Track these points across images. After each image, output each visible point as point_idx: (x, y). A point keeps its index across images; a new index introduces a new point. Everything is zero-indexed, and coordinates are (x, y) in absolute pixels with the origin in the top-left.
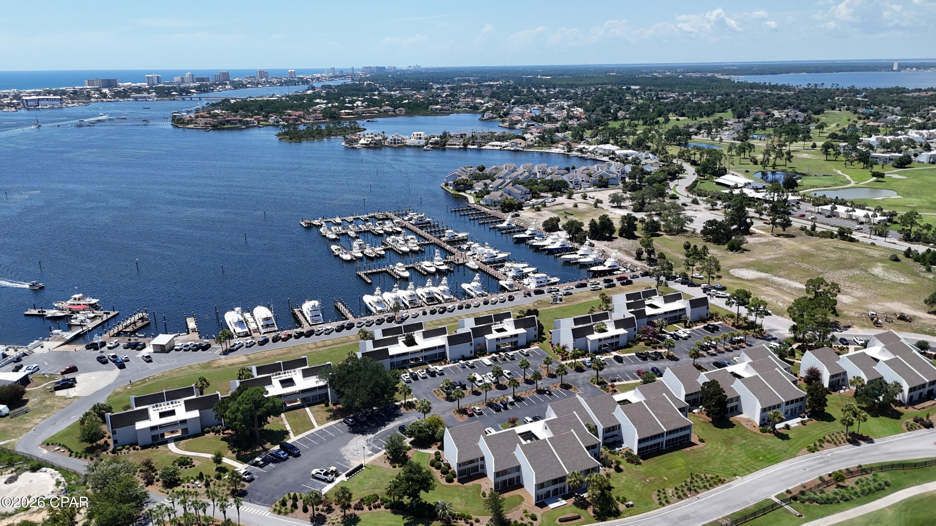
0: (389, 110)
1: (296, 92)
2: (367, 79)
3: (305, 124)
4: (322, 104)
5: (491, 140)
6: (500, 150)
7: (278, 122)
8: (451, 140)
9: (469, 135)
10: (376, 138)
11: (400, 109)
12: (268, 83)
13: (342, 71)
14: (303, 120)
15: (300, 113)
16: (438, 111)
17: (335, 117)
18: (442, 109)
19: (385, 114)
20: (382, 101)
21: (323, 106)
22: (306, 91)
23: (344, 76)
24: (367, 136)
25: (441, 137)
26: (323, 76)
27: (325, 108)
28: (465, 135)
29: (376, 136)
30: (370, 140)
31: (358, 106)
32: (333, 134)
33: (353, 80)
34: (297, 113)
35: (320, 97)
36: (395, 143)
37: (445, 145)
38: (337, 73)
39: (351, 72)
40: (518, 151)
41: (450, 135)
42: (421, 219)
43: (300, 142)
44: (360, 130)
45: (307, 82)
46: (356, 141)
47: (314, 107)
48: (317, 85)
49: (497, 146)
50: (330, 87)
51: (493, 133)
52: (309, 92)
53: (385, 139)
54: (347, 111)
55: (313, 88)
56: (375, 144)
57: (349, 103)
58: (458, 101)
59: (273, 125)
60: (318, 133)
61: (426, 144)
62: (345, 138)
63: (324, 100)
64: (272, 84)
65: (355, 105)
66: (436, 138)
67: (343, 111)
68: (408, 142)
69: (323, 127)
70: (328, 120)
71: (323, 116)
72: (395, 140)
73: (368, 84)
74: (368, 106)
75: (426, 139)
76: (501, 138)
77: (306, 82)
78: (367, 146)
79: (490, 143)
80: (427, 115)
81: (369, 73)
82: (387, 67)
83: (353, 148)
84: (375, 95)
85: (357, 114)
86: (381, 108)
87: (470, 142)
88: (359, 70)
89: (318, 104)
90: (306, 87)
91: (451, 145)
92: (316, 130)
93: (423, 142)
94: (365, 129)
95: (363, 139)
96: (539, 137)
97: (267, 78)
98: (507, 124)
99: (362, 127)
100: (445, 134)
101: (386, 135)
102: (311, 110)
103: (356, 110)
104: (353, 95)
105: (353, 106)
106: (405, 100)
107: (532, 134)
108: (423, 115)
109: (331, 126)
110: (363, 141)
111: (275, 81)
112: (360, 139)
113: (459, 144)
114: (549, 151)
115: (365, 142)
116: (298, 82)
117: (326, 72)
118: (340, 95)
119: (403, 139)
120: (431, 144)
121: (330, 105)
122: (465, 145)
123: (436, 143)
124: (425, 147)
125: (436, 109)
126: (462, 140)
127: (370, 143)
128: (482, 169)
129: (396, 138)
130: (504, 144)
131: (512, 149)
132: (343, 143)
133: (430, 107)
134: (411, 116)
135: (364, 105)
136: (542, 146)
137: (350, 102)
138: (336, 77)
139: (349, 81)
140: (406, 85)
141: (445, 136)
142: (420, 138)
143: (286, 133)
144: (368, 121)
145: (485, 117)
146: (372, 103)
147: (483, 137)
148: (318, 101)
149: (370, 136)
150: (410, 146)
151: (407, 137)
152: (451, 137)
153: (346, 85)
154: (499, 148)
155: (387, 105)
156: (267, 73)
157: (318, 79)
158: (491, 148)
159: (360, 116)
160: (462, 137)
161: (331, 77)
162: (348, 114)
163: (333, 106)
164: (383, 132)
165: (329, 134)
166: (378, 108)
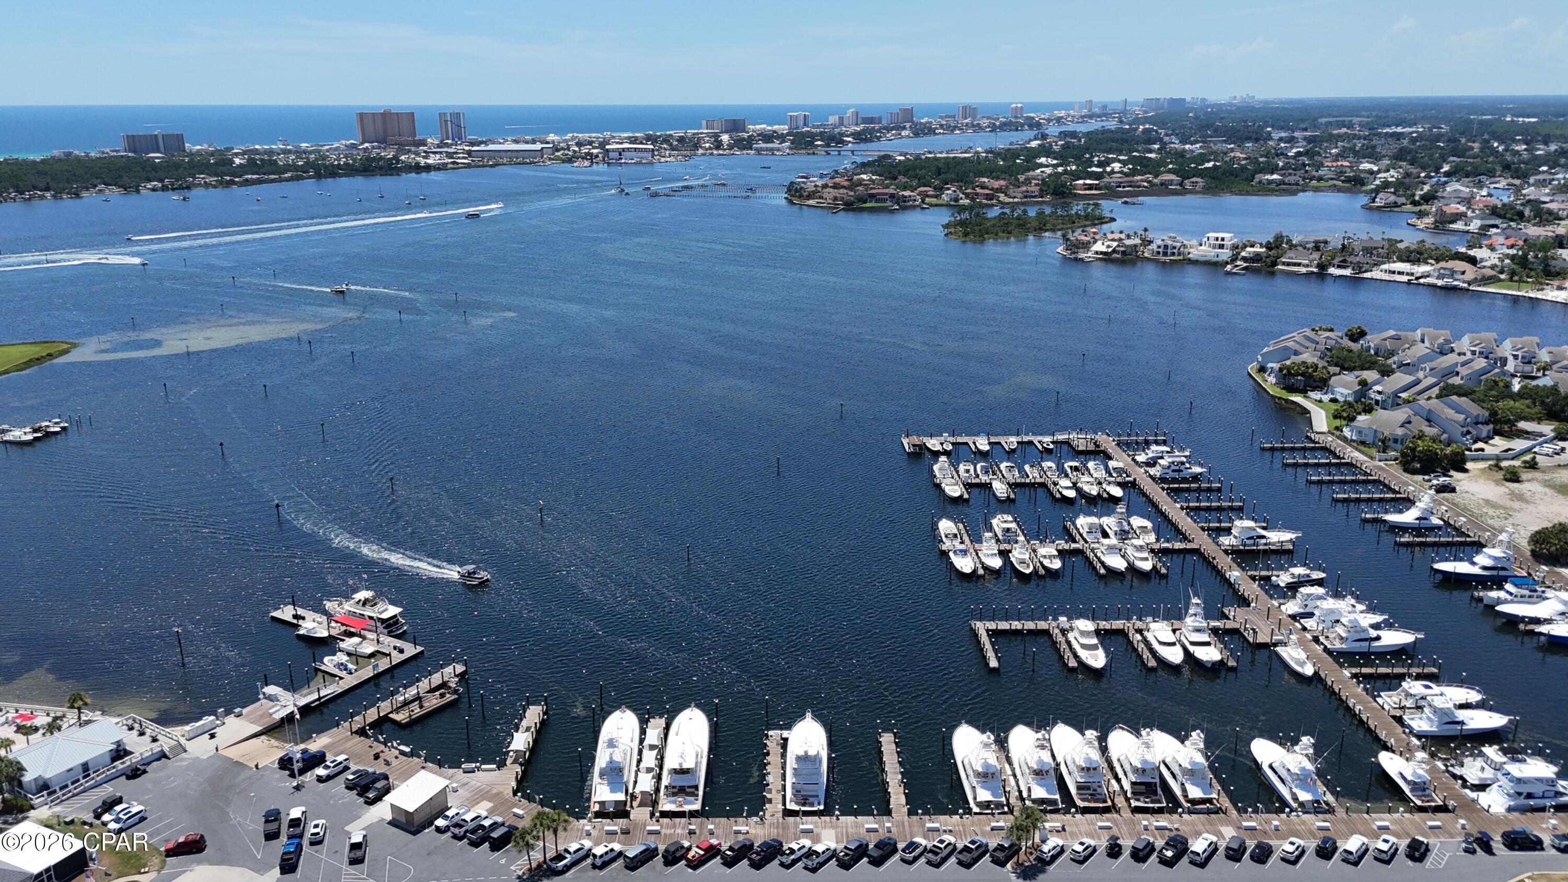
0: (1171, 182)
1: (1011, 144)
2: (1146, 120)
3: (1003, 204)
4: (1047, 166)
5: (1388, 258)
6: (1409, 283)
7: (956, 200)
8: (1291, 254)
9: (1336, 243)
10: (1128, 242)
11: (1195, 179)
12: (973, 126)
13: (1105, 107)
14: (1002, 197)
15: (1003, 183)
16: (1273, 186)
17: (1064, 193)
18: (1282, 183)
19: (1163, 190)
20: (1160, 163)
21: (1048, 171)
22: (1031, 140)
23: (1106, 115)
24: (1110, 236)
25: (1269, 247)
26: (1069, 116)
27: (1050, 175)
28: (1326, 242)
29: (1128, 237)
30: (1115, 244)
31: (1113, 172)
32: (1048, 226)
33: (1121, 122)
34: (996, 184)
35: (1048, 153)
36: (1165, 254)
37: (1274, 264)
38: (1096, 110)
39: (1121, 107)
40: (1455, 289)
41: (1289, 241)
42: (1178, 467)
43: (982, 242)
44: (1101, 220)
45: (1038, 125)
46: (1086, 246)
47: (1031, 173)
48: (1053, 130)
49: (1399, 273)
50: (1074, 134)
51: (1393, 242)
52: (1034, 144)
53: (1147, 242)
54: (1088, 182)
55: (1044, 137)
56: (1124, 253)
57: (1098, 166)
58: (1320, 165)
59: (948, 205)
60: (1020, 226)
61: (1234, 259)
62: (1065, 238)
63: (1055, 158)
64: (978, 128)
65: (1108, 169)
66: (1258, 249)
67: (1081, 182)
68: (1196, 253)
69: (1032, 212)
70: (1048, 198)
71: (1041, 190)
72: (1166, 247)
73: (1145, 130)
74: (1133, 172)
75: (1235, 247)
76: (1415, 256)
77: (1033, 124)
78: (1106, 258)
79: (1385, 267)
80: (1248, 193)
81: (1153, 110)
82: (1188, 99)
83: (1076, 259)
84: (1151, 151)
85: (1108, 187)
86: (1156, 176)
87: (1336, 262)
88: (1136, 104)
89: (1042, 165)
90: (1032, 134)
91: (1289, 264)
92: (1018, 218)
93: (1226, 254)
94: (1113, 220)
95: (1100, 243)
96: (1513, 258)
97: (974, 117)
98: (1429, 220)
99: (1108, 215)
100: (1279, 239)
101: (1150, 236)
102: (1022, 178)
103: (1107, 179)
104: (1110, 151)
105: (1105, 171)
106: (1209, 161)
107: (1492, 248)
108: (1240, 193)
109: (1048, 210)
110: (1099, 247)
111: (985, 122)
112: (1095, 241)
113: (1306, 264)
114: (1539, 295)
115: (1104, 249)
116: (1022, 125)
117: (1077, 108)
118: (1087, 149)
119: (1185, 246)
120: (1245, 259)
121: (1060, 169)
122: (1322, 267)
123: (1257, 258)
124: (1229, 267)
125: (1270, 182)
126: (1316, 255)
127: (1114, 251)
128: (1357, 335)
129: (1170, 243)
130: (1424, 268)
131: (1440, 283)
132: (1060, 249)
133: (1258, 177)
134: (1215, 194)
135: (1125, 170)
136: (1520, 281)
137: (1100, 164)
138: (1091, 117)
139: (1112, 124)
140: (1217, 132)
141: (1276, 245)
142: (1221, 247)
143: (962, 223)
144: (1126, 203)
145: (1379, 202)
146: (1145, 166)
147: (1368, 251)
148: (1043, 160)
149: (1117, 236)
150: (1196, 262)
151: (1194, 242)
152: (1292, 246)
153: (1104, 131)
154: (1405, 278)
155: (1170, 171)
156: (974, 109)
157: (1059, 120)
158: (1387, 277)
159: (1111, 193)
160: (1317, 248)
161: (1082, 117)
162: (1090, 187)
163: (1065, 172)
164: (1146, 230)
165: (1041, 226)
166: (1150, 177)
